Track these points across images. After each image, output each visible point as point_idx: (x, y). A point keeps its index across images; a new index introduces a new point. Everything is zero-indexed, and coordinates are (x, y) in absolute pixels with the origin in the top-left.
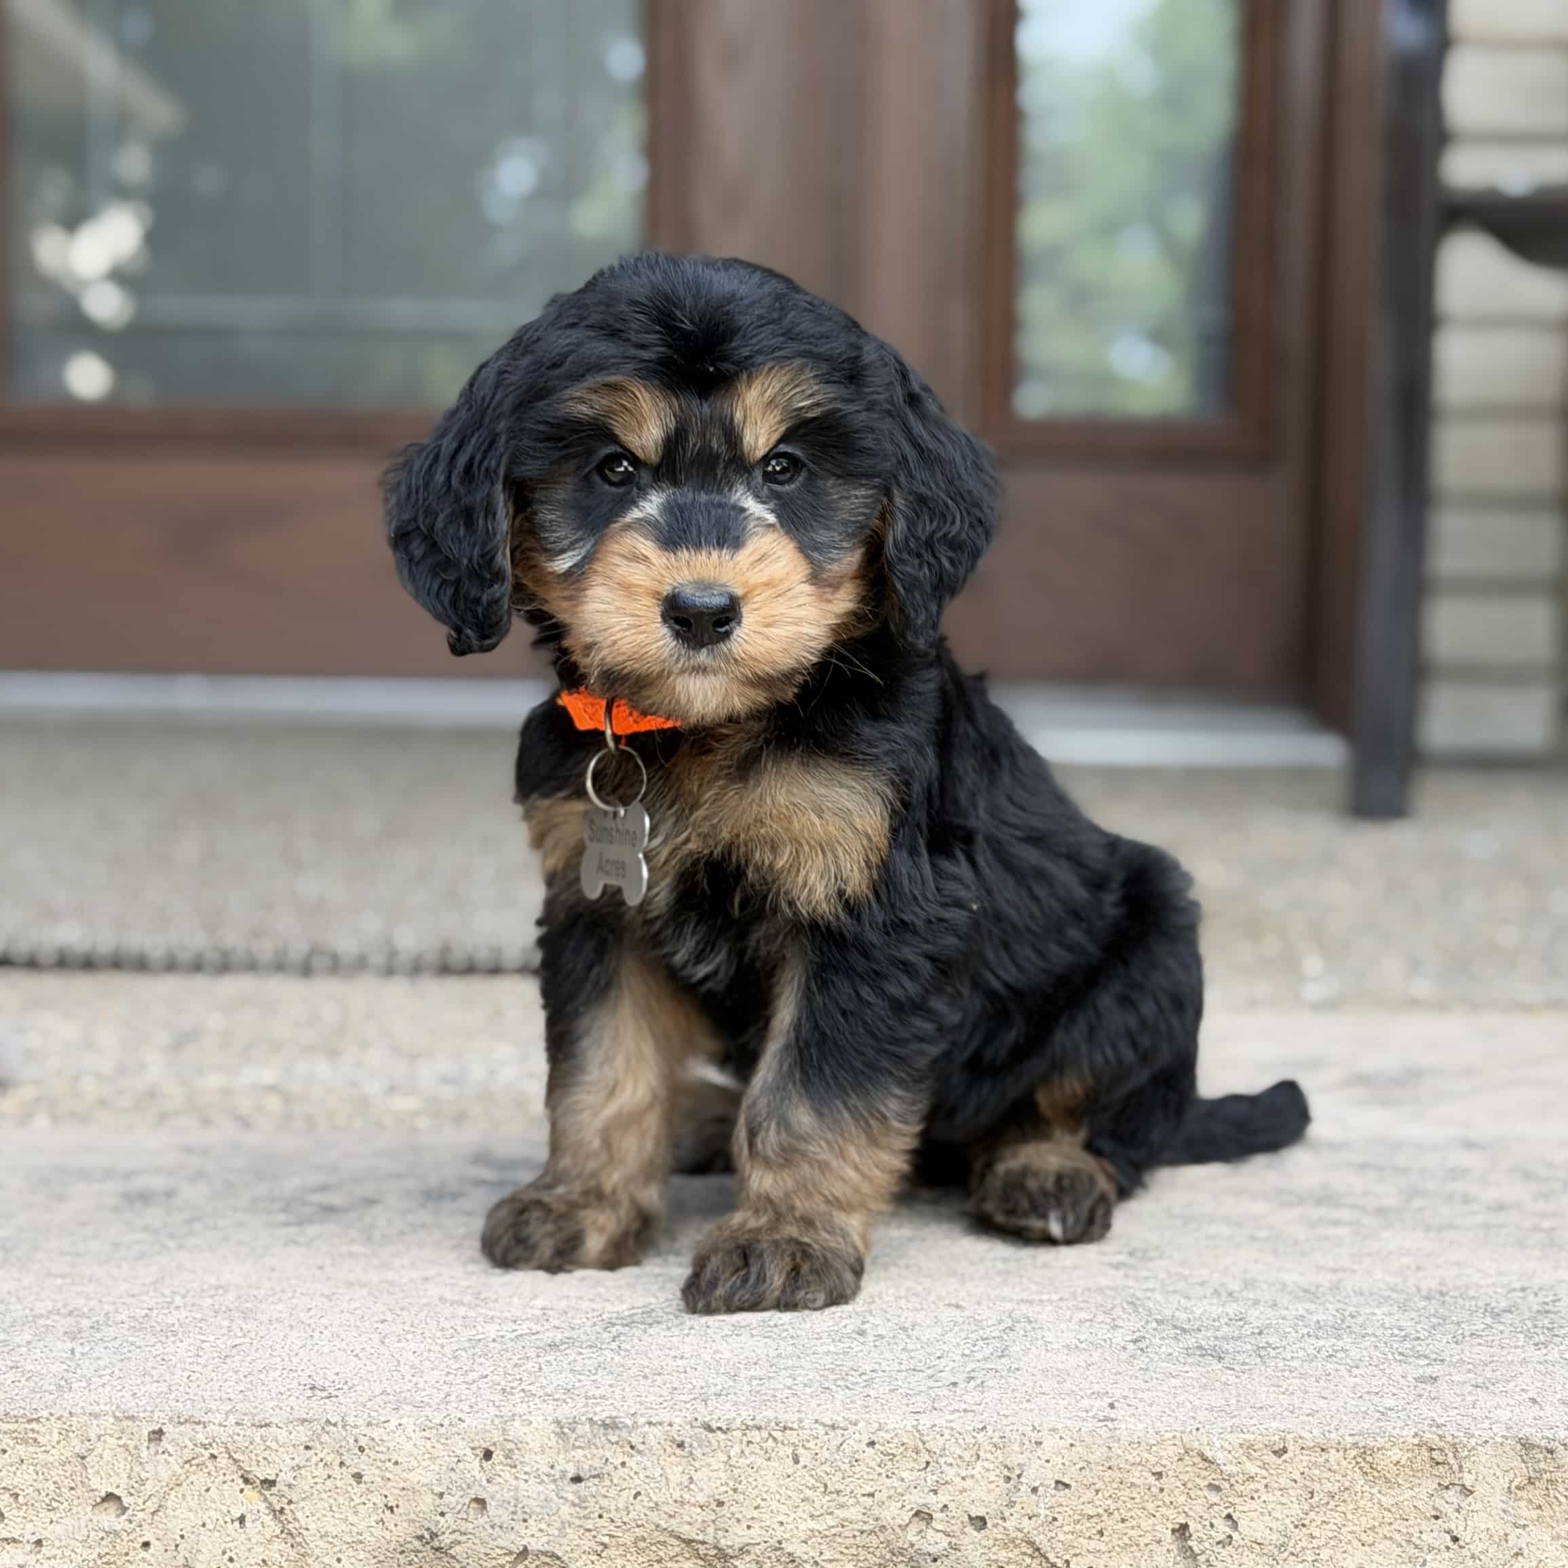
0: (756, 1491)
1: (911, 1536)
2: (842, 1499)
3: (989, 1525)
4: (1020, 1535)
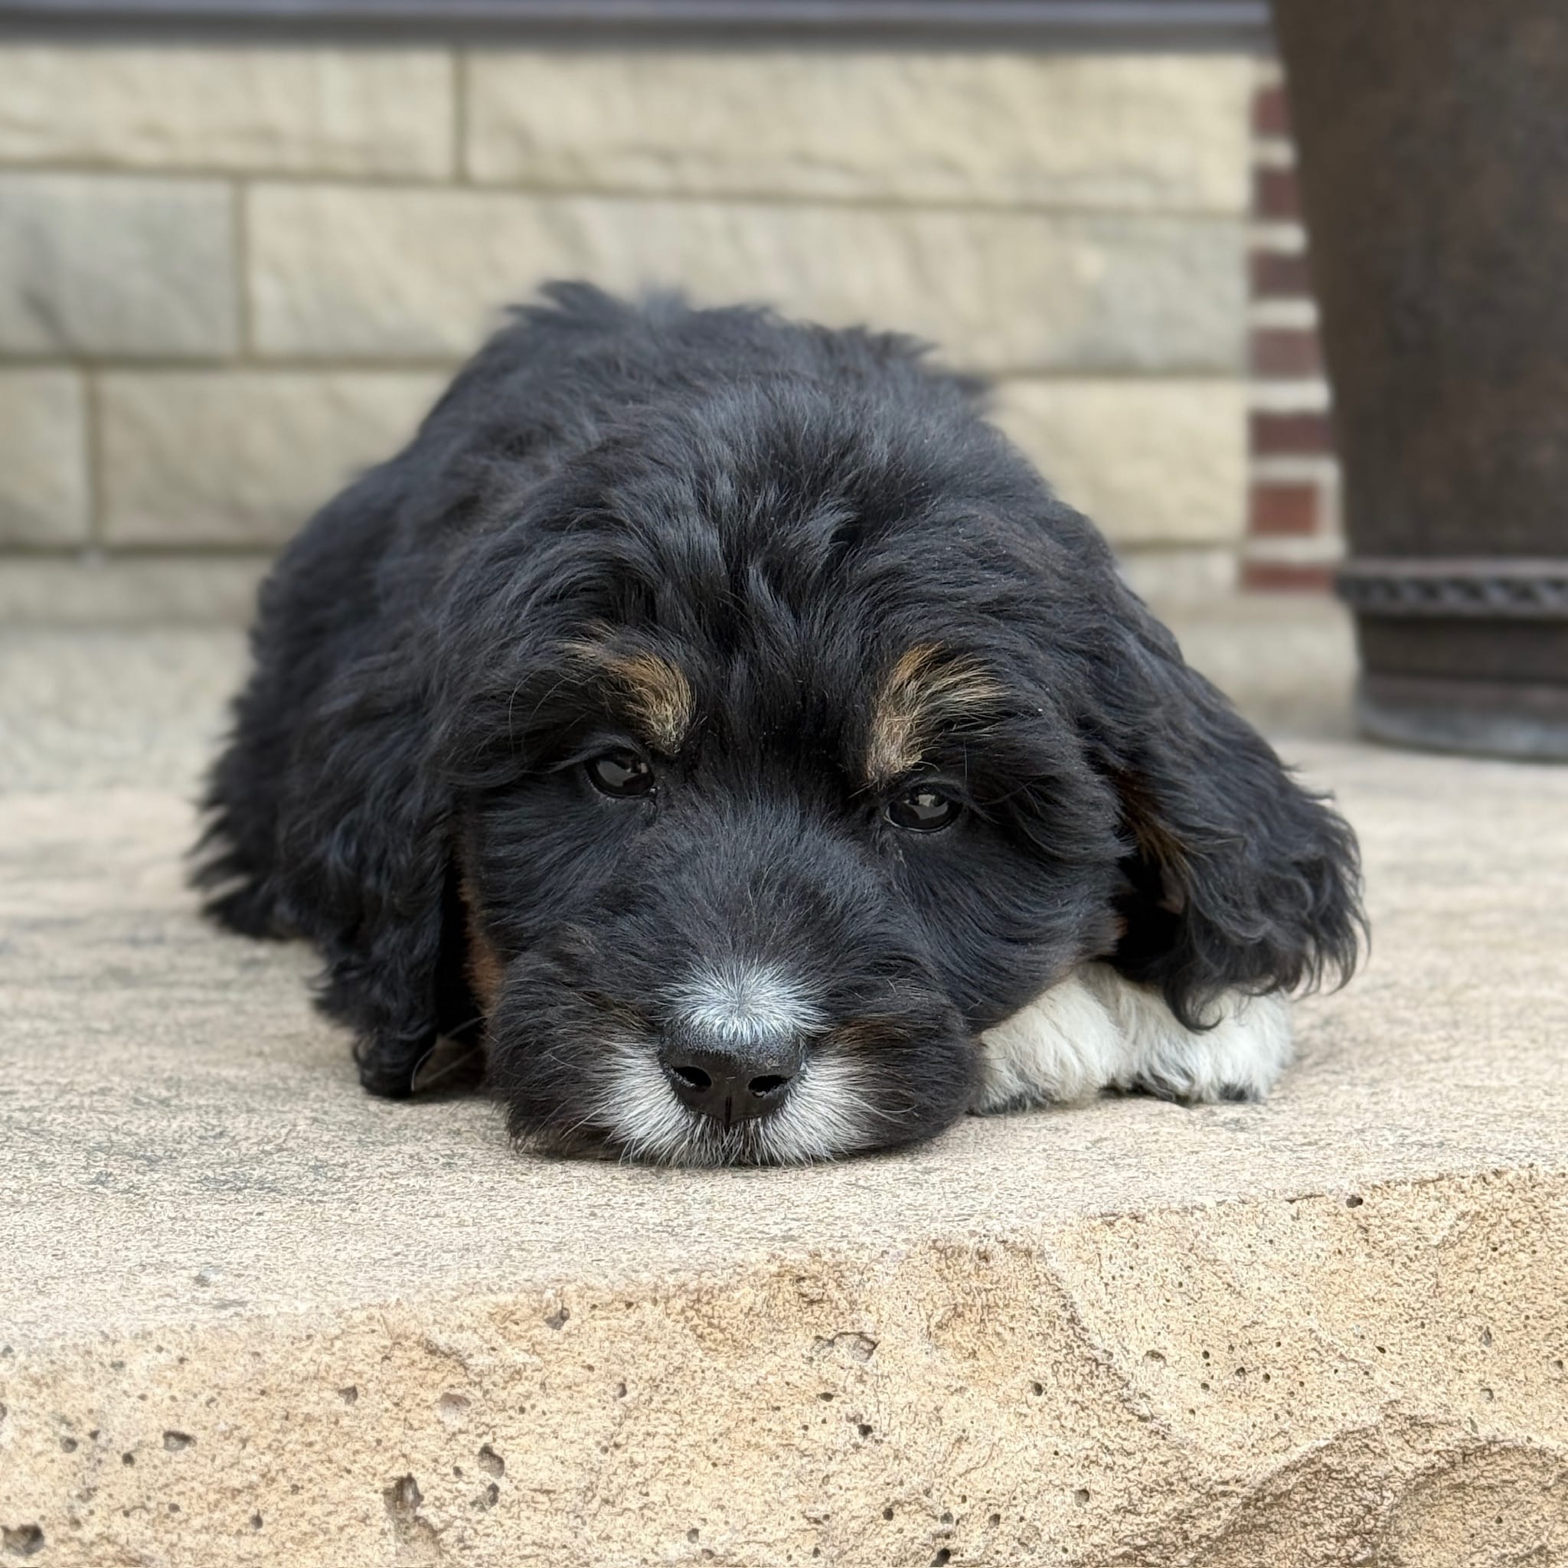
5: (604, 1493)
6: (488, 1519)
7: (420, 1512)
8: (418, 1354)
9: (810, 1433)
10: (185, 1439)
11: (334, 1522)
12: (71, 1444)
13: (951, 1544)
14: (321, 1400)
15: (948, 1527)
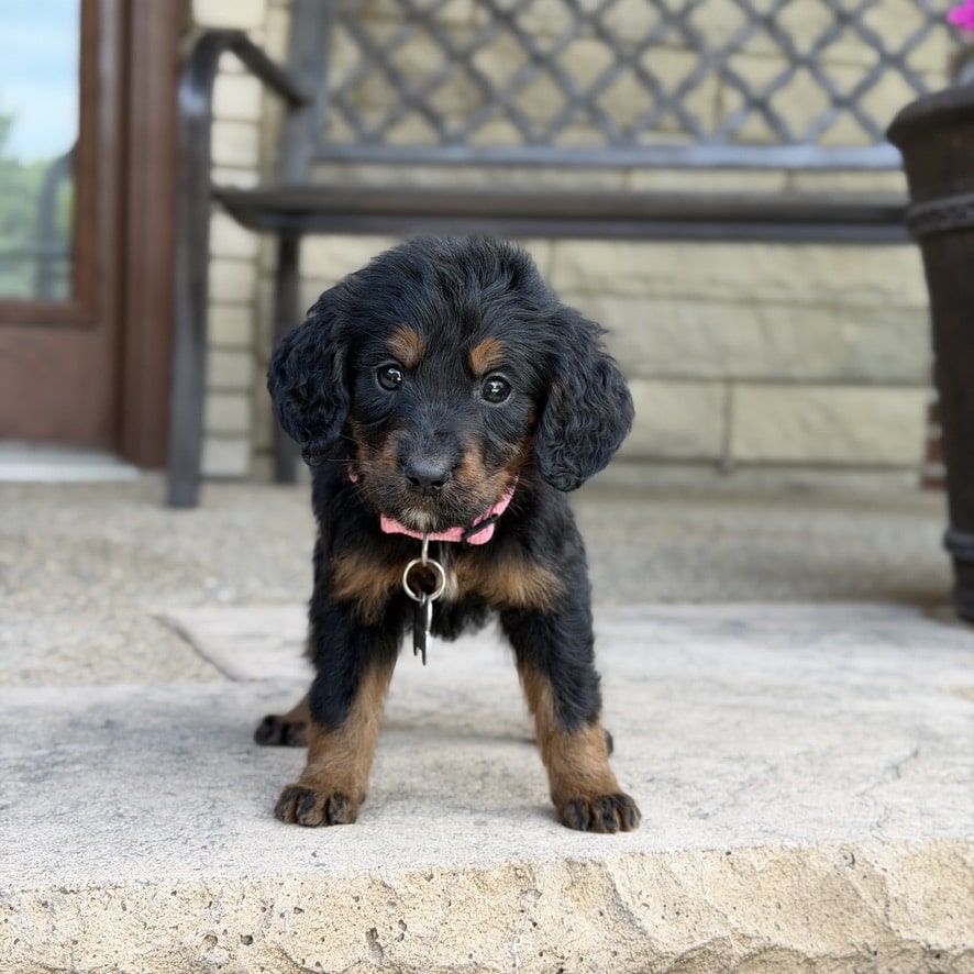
0: (99, 932)
1: (203, 952)
2: (156, 932)
3: (255, 941)
4: (275, 946)
5: (439, 939)
6: (400, 945)
7: (377, 940)
8: (380, 887)
9: (516, 924)
10: (301, 910)
11: (348, 942)
12: (264, 909)
13: (564, 967)
14: (347, 901)
15: (562, 961)
